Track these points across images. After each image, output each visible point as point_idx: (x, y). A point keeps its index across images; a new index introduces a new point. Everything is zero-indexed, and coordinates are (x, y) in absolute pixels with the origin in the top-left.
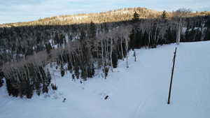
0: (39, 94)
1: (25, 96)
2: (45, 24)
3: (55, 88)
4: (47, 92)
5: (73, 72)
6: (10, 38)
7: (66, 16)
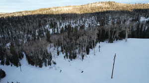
0: (46, 66)
1: (38, 66)
2: (43, 13)
3: (55, 63)
4: (51, 65)
5: (65, 54)
6: (22, 23)
7: (57, 8)
